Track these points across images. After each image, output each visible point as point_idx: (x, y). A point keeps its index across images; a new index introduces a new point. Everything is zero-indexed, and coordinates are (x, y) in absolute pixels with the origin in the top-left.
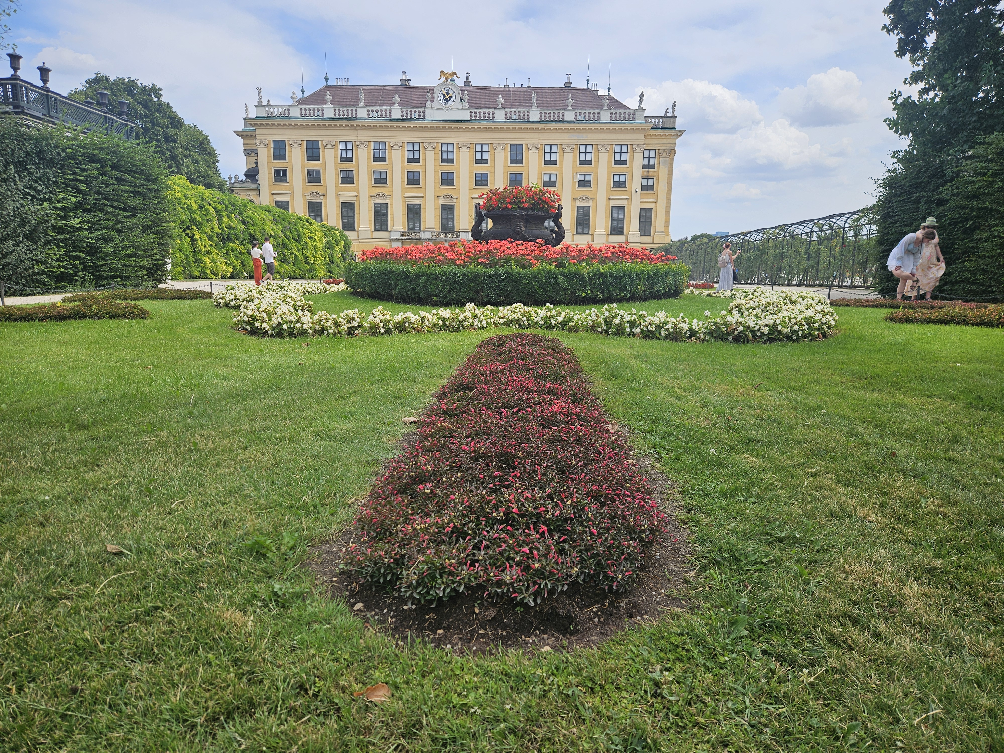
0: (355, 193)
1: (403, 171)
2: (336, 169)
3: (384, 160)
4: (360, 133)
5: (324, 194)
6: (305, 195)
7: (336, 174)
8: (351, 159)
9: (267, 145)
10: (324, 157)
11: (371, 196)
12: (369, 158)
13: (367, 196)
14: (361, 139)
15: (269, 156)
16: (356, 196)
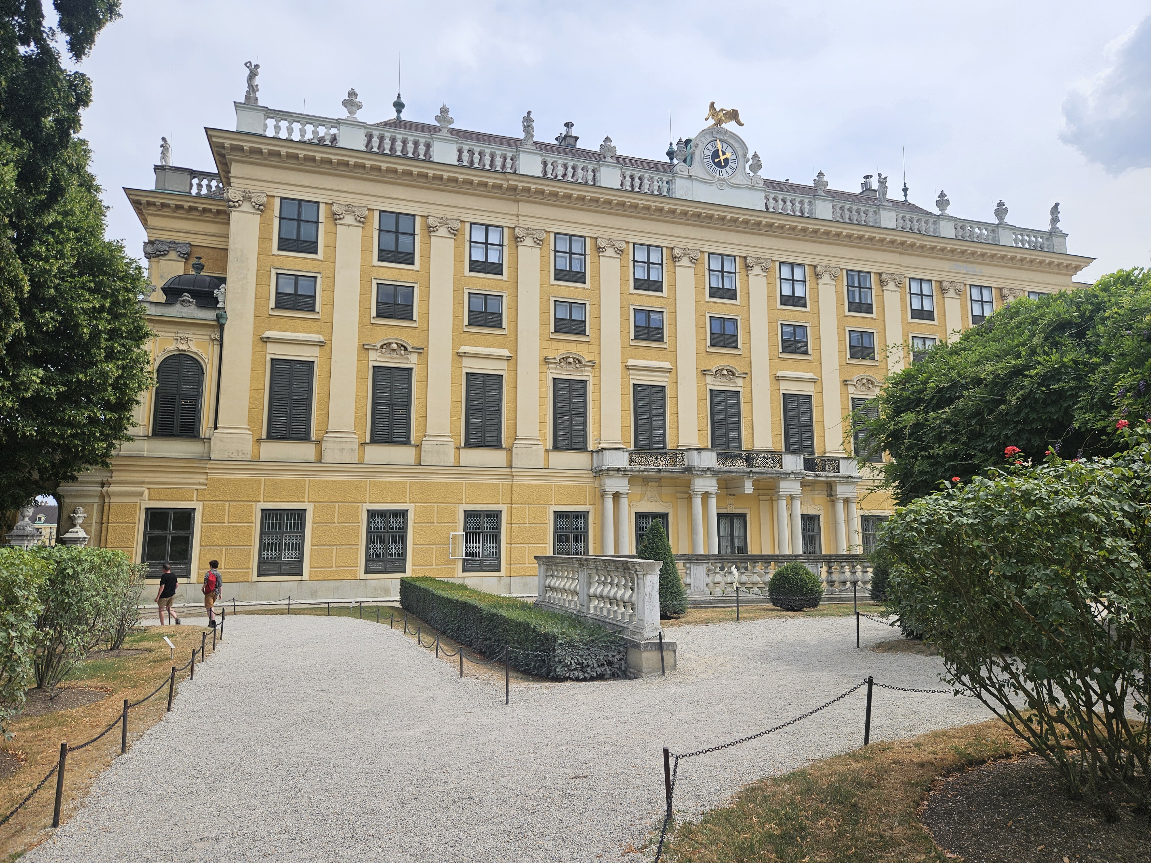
0: (505, 352)
1: (624, 308)
2: (458, 290)
3: (580, 277)
4: (525, 208)
5: (420, 351)
6: (365, 348)
7: (457, 302)
8: (497, 269)
9: (261, 208)
10: (427, 256)
11: (546, 361)
12: (543, 269)
13: (537, 360)
14: (526, 222)
15: (264, 238)
16: (508, 359)
